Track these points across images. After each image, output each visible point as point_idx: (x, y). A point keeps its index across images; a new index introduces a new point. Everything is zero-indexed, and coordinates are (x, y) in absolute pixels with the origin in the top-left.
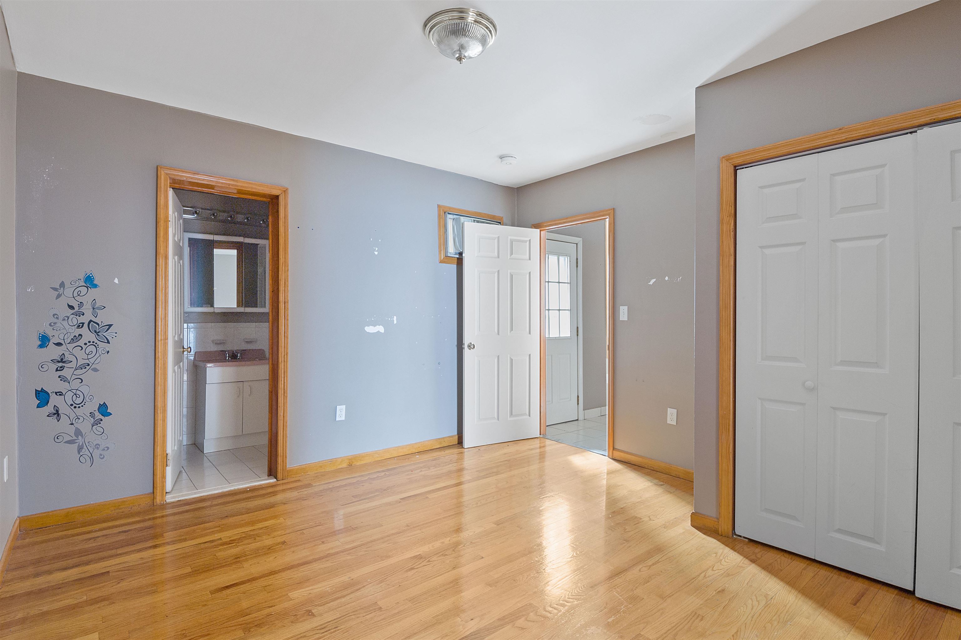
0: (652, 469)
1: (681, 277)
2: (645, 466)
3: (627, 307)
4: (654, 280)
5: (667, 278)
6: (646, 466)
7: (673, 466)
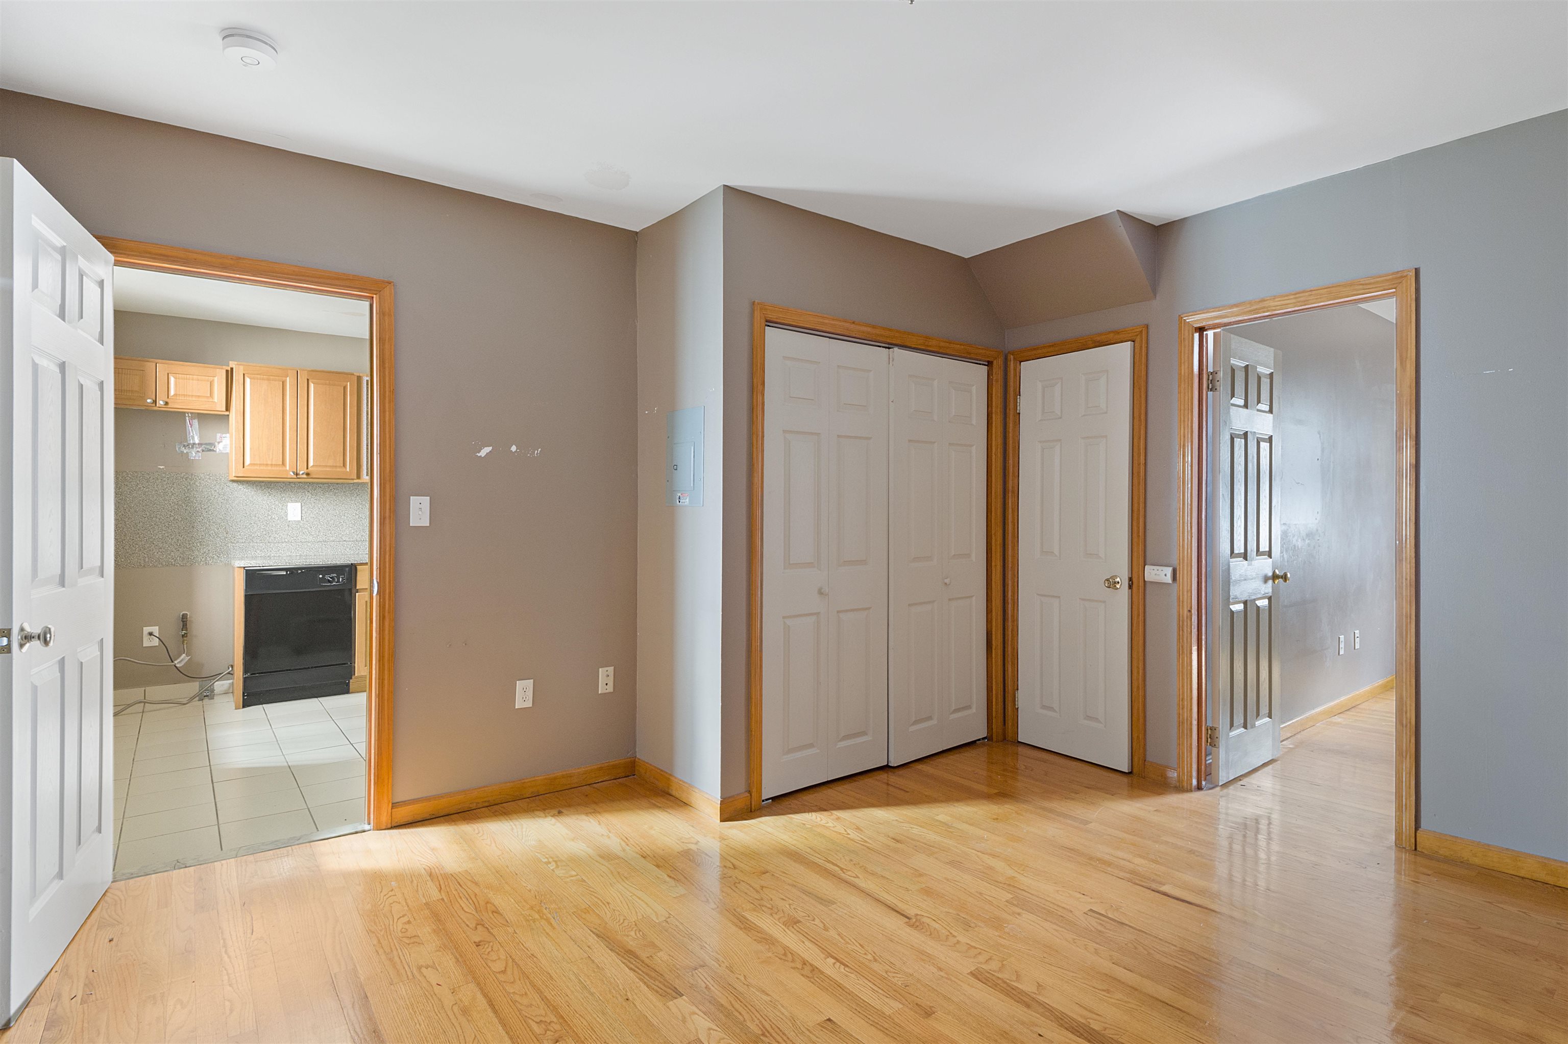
0: (487, 804)
1: (540, 450)
2: (471, 806)
3: (429, 498)
4: (487, 450)
5: (514, 448)
6: (474, 806)
7: (526, 781)
